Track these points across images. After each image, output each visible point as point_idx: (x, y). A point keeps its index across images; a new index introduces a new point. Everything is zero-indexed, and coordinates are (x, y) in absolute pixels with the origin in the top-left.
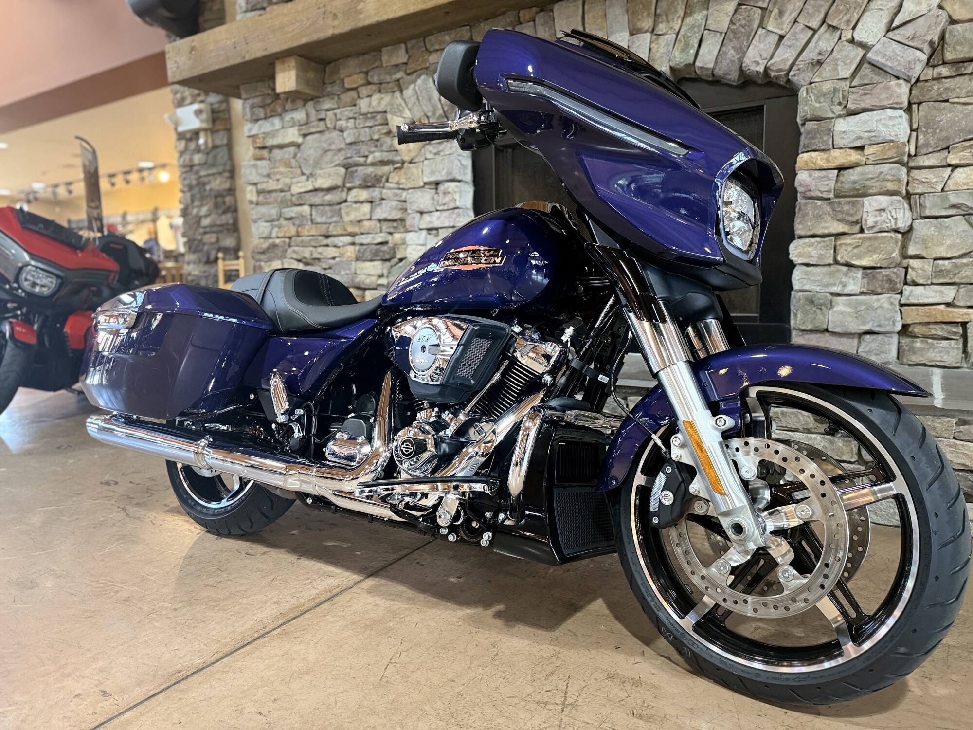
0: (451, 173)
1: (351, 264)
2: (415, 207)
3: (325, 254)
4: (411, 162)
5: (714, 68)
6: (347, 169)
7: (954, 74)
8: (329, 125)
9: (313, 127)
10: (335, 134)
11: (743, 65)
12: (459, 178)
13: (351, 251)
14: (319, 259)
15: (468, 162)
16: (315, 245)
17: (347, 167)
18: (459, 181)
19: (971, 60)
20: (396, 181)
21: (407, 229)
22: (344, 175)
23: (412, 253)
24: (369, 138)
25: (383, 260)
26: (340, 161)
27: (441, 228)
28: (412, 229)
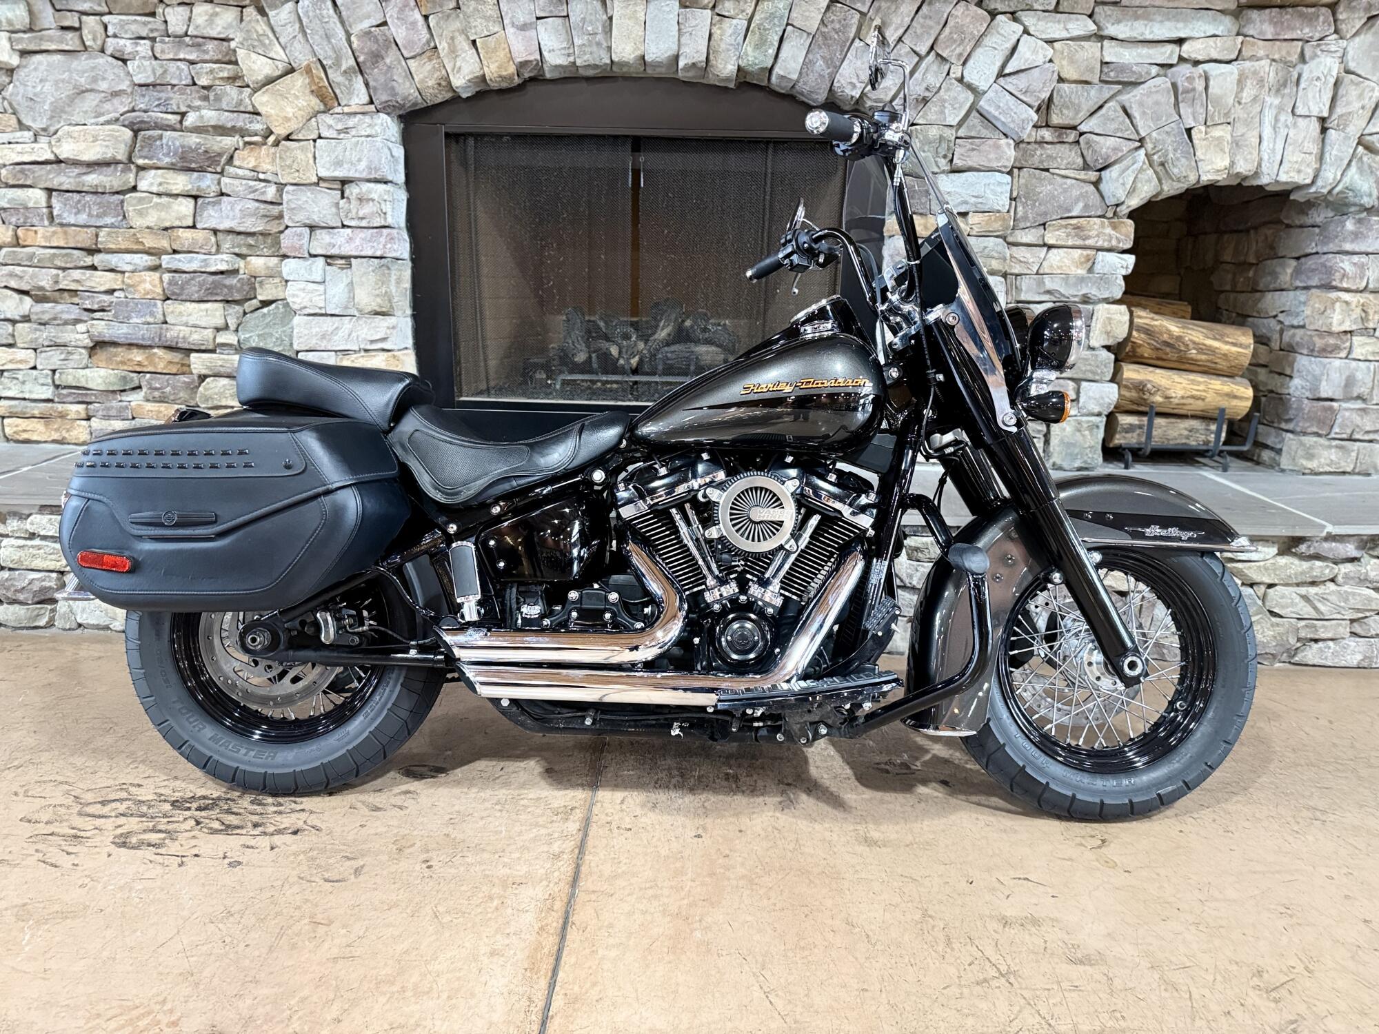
0: (377, 170)
1: (155, 305)
2: (301, 217)
3: (89, 284)
4: (288, 138)
5: (798, 81)
6: (136, 133)
7: (1056, 140)
8: (88, 43)
9: (51, 40)
10: (103, 61)
11: (835, 84)
12: (390, 178)
13: (150, 283)
14: (74, 292)
15: (400, 152)
16: (63, 265)
17: (135, 127)
18: (386, 183)
19: (1074, 128)
20: (250, 166)
21: (281, 252)
22: (130, 142)
23: (297, 295)
24: (189, 81)
25: (228, 302)
26: (117, 115)
27: (356, 257)
28: (297, 254)
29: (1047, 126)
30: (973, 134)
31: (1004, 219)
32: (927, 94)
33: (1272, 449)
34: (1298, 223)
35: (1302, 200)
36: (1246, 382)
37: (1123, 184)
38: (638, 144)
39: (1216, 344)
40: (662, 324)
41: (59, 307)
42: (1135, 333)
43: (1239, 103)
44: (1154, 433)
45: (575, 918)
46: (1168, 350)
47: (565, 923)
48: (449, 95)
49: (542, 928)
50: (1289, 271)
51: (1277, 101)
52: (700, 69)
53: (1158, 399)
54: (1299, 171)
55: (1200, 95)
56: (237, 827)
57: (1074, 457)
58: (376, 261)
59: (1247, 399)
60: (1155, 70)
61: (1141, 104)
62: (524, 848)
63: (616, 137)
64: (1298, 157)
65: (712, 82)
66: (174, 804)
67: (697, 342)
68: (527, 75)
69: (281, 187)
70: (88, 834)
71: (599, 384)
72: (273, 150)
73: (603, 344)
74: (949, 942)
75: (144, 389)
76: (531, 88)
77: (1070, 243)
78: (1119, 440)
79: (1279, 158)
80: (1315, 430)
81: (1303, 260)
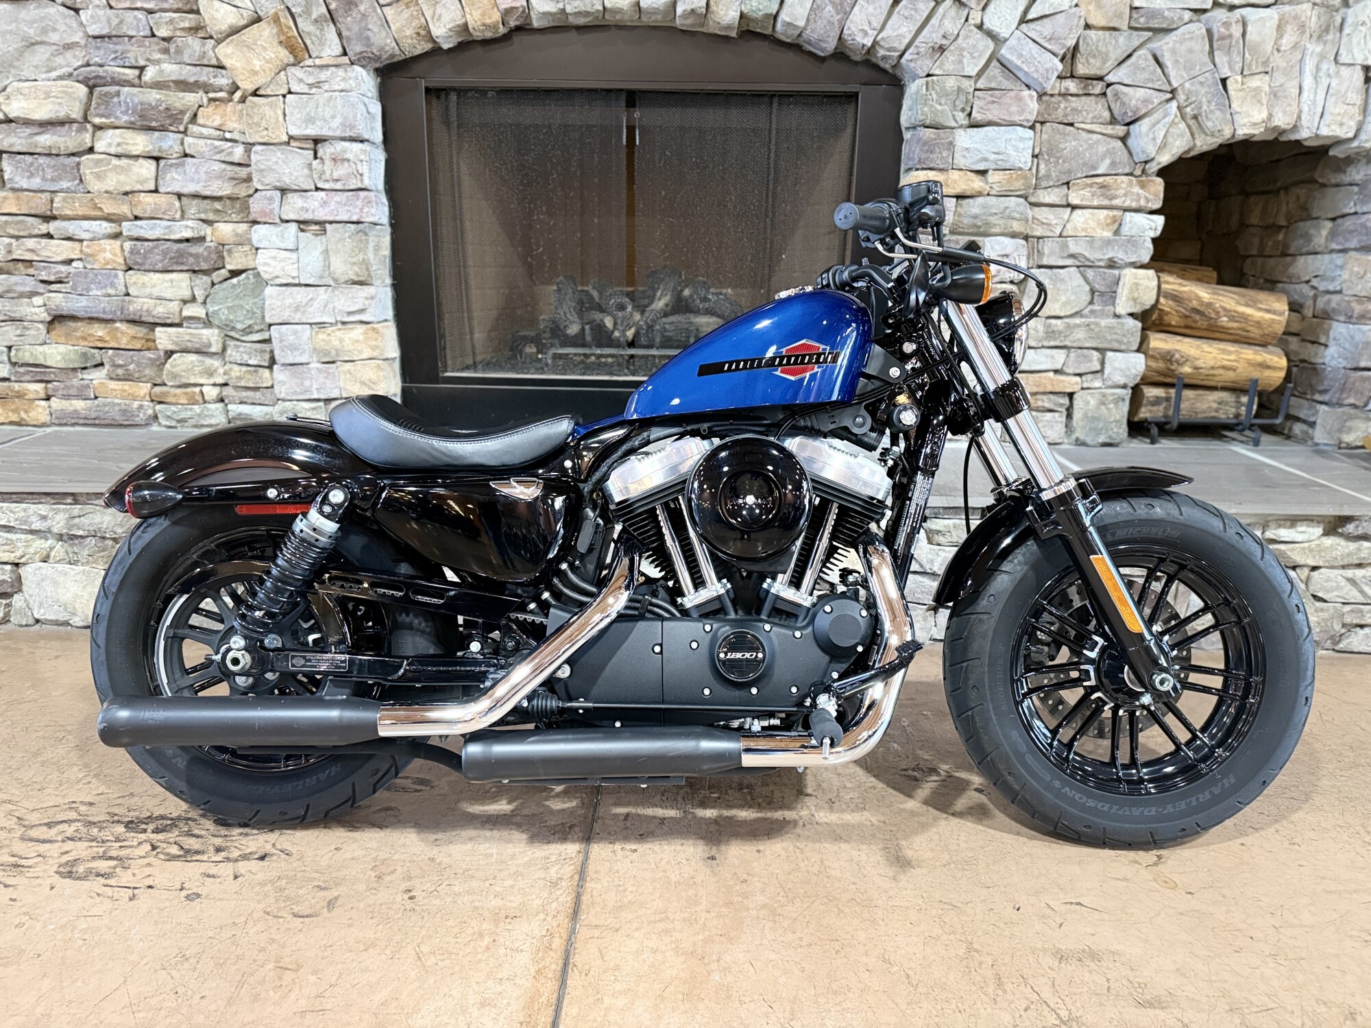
0: (352, 127)
1: (116, 276)
2: (271, 179)
3: (45, 253)
4: (255, 93)
5: (805, 28)
6: (91, 89)
7: (1081, 92)
10: (54, 10)
11: (846, 31)
12: (366, 137)
13: (111, 252)
14: (29, 263)
15: (377, 109)
16: (16, 233)
17: (90, 83)
18: (362, 141)
19: (1101, 79)
20: (216, 124)
21: (251, 218)
22: (85, 99)
23: (269, 263)
24: (148, 33)
25: (194, 272)
26: (71, 70)
27: (331, 222)
28: (267, 220)
29: (1072, 76)
30: (993, 85)
31: (1026, 178)
32: (944, 42)
33: (1304, 421)
34: (1333, 181)
35: (1342, 156)
36: (1279, 351)
37: (1154, 139)
38: (632, 98)
39: (1249, 311)
40: (659, 294)
41: (13, 279)
42: (1162, 300)
43: (1278, 51)
44: (1182, 406)
45: (576, 959)
46: (1198, 317)
47: (566, 965)
48: (428, 46)
49: (539, 972)
50: (1324, 233)
51: (1319, 49)
52: (700, 15)
53: (1187, 369)
54: (1341, 124)
55: (1237, 42)
56: (197, 852)
57: (1098, 432)
58: (353, 226)
59: (1281, 369)
60: (1187, 15)
61: (1173, 52)
62: (517, 875)
63: (609, 91)
64: (1340, 109)
65: (711, 31)
66: (130, 825)
67: (697, 312)
68: (513, 24)
69: (249, 146)
70: (30, 862)
71: (593, 358)
72: (240, 106)
73: (597, 316)
74: (1000, 983)
75: (107, 367)
76: (516, 39)
77: (1095, 203)
78: (1144, 413)
79: (1320, 110)
80: (1352, 401)
81: (1340, 221)
